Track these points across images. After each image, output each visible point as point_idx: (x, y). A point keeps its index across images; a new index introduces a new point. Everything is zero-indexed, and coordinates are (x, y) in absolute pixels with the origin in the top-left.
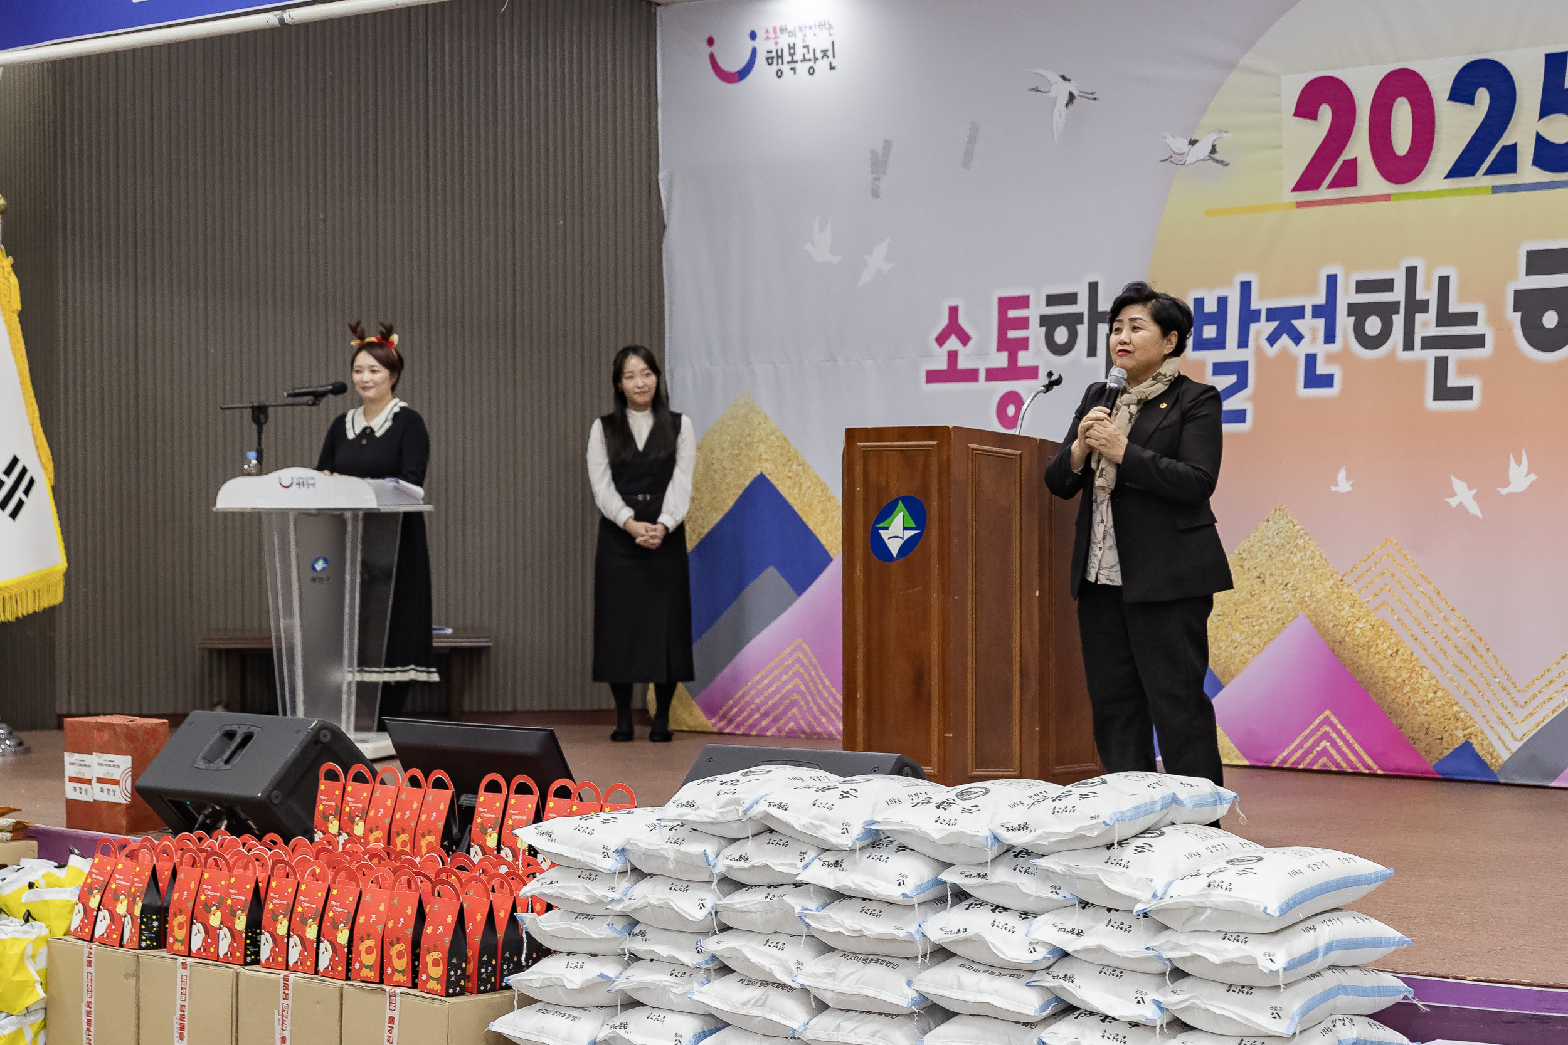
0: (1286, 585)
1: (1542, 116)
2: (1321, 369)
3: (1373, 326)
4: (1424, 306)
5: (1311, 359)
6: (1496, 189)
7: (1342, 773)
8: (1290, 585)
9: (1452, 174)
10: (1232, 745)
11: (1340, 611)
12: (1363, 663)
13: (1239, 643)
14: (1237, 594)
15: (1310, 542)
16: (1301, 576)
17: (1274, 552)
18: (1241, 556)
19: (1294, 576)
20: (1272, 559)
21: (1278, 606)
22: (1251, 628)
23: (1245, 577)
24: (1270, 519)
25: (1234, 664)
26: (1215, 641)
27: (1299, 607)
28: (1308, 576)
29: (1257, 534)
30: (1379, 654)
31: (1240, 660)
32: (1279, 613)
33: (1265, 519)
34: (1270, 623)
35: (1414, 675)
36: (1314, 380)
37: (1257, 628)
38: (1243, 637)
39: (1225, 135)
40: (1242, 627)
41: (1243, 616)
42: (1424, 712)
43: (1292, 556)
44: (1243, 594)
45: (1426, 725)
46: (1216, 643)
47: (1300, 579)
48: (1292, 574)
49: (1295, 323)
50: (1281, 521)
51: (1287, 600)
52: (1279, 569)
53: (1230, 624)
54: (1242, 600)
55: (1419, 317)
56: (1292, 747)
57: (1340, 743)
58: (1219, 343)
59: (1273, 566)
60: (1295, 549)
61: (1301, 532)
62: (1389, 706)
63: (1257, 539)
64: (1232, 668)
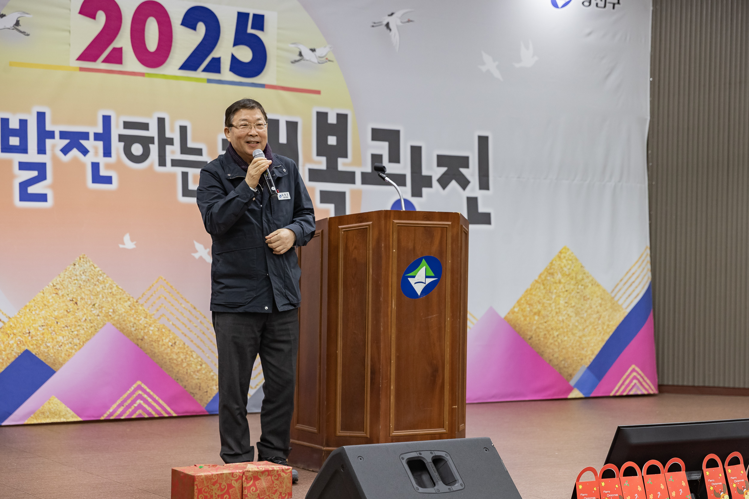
0: (94, 305)
1: (235, 44)
2: (103, 172)
3: (137, 149)
4: (171, 142)
5: (95, 166)
6: (209, 81)
7: (152, 418)
8: (96, 305)
9: (184, 67)
10: (69, 409)
11: (139, 320)
12: (156, 351)
13: (63, 343)
14: (56, 312)
15: (107, 278)
16: (104, 300)
17: (82, 284)
18: (55, 287)
19: (99, 299)
20: (81, 289)
21: (90, 318)
22: (71, 333)
23: (61, 301)
24: (77, 264)
25: (61, 357)
26: (43, 342)
27: (106, 319)
28: (110, 299)
29: (66, 273)
30: (164, 345)
31: (66, 354)
32: (91, 323)
33: (72, 263)
34: (85, 329)
35: (188, 356)
36: (97, 178)
37: (76, 333)
38: (65, 339)
39: (27, 15)
40: (64, 333)
41: (64, 326)
42: (197, 377)
43: (95, 287)
44: (61, 312)
45: (199, 385)
46: (44, 344)
47: (103, 301)
48: (97, 298)
49: (83, 142)
50: (86, 265)
51: (96, 314)
52: (88, 295)
53: (54, 331)
54: (60, 316)
55: (168, 148)
56: (115, 406)
57: (150, 400)
58: (23, 149)
59: (83, 293)
60: (97, 283)
61: (100, 272)
62: (176, 376)
63: (66, 276)
64: (60, 359)
